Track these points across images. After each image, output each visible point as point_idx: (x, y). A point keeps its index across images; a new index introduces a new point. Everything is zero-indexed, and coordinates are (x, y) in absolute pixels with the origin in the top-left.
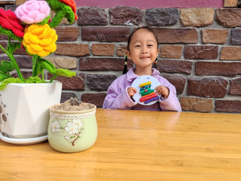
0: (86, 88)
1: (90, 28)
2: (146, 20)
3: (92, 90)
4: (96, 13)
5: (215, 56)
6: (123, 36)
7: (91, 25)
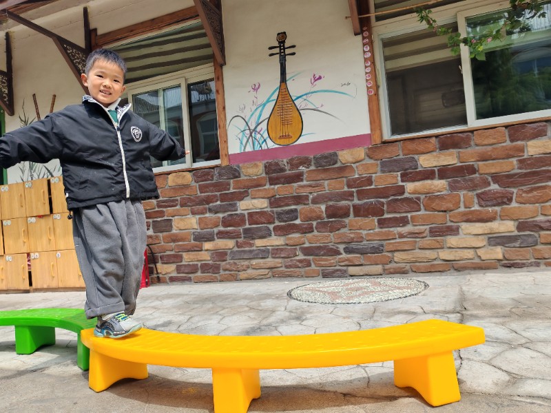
0: (276, 221)
1: (274, 175)
2: (315, 163)
3: (280, 222)
4: (277, 164)
5: (371, 184)
6: (298, 177)
7: (275, 173)
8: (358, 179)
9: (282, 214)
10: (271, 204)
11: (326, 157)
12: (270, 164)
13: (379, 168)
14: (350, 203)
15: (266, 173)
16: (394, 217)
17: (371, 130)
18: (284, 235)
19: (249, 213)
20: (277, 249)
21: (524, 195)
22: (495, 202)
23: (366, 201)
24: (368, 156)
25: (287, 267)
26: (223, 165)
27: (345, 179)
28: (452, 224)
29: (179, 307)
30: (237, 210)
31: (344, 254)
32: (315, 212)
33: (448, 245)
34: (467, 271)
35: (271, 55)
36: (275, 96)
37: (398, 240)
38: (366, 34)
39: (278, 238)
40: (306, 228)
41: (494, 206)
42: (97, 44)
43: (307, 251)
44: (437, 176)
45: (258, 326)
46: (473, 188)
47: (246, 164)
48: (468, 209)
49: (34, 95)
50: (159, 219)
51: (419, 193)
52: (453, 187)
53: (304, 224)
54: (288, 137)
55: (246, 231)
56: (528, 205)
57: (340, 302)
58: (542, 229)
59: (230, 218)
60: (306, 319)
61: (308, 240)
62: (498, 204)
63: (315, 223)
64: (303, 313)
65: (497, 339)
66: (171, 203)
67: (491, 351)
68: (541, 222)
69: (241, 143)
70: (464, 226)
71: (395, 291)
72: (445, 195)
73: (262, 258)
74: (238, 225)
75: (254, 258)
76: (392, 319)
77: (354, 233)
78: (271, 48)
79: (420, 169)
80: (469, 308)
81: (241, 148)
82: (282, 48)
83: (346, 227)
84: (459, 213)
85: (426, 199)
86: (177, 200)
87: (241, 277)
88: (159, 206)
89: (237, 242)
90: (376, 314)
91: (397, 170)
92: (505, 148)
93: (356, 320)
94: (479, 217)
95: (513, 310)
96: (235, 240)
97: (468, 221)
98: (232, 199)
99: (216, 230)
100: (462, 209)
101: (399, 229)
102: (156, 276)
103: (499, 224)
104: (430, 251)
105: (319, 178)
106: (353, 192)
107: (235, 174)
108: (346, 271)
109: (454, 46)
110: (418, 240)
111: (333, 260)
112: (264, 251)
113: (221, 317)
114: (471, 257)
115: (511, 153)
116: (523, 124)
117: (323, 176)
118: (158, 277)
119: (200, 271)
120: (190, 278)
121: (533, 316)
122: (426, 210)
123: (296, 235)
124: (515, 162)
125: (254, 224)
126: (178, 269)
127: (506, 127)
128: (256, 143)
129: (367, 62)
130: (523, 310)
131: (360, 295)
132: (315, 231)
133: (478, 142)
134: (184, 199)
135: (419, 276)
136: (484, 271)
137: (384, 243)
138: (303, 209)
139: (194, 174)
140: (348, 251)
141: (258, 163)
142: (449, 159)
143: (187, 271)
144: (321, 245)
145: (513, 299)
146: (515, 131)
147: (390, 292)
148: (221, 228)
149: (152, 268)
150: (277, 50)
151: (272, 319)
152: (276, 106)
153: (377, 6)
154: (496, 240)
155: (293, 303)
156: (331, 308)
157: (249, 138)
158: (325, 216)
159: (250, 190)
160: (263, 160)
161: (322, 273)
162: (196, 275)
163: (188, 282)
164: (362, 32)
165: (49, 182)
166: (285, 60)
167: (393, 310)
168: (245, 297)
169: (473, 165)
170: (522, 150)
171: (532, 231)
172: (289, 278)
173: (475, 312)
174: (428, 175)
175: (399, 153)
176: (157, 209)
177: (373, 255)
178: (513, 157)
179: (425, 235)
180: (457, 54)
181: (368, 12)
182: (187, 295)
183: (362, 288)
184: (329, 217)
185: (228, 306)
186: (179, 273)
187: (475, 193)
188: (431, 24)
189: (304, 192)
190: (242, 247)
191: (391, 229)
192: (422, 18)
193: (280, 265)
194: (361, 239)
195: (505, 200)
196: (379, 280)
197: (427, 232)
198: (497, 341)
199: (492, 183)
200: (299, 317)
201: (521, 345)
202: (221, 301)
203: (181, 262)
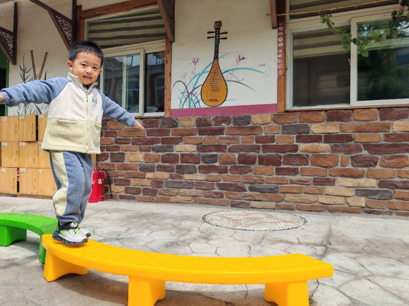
0: (201, 162)
2: (233, 122)
3: (204, 163)
4: (206, 120)
5: (273, 141)
6: (220, 132)
7: (203, 127)
8: (265, 137)
9: (206, 157)
10: (199, 149)
11: (242, 118)
12: (201, 120)
13: (281, 131)
14: (257, 154)
15: (197, 126)
16: (288, 168)
17: (278, 101)
18: (206, 173)
19: (181, 154)
20: (200, 183)
21: (386, 161)
22: (364, 164)
23: (269, 153)
24: (273, 120)
25: (205, 196)
26: (166, 117)
27: (255, 136)
28: (331, 177)
29: (122, 220)
30: (173, 151)
31: (248, 191)
32: (230, 158)
33: (326, 193)
34: (338, 213)
35: (209, 38)
36: (209, 69)
37: (289, 185)
38: (281, 28)
39: (202, 174)
40: (222, 170)
41: (363, 167)
42: (81, 18)
43: (222, 187)
44: (323, 140)
45: (175, 241)
46: (348, 152)
47: (183, 118)
48: (344, 167)
49: (32, 51)
50: (115, 152)
51: (309, 152)
52: (334, 150)
53: (222, 167)
54: (216, 100)
55: (178, 167)
56: (388, 169)
57: (239, 228)
58: (397, 187)
59: (167, 157)
60: (212, 239)
61: (224, 178)
62: (366, 166)
63: (229, 167)
64: (210, 234)
65: (348, 270)
66: (125, 141)
67: (342, 279)
68: (397, 182)
69: (181, 102)
70: (339, 179)
71: (281, 223)
72: (327, 155)
73: (188, 188)
74: (174, 162)
75: (182, 188)
76: (274, 246)
77: (258, 177)
78: (209, 33)
79: (311, 134)
80: (333, 243)
81: (180, 106)
82: (218, 34)
83: (252, 171)
84: (337, 169)
85: (313, 157)
86: (130, 140)
87: (172, 201)
88: (116, 142)
89: (171, 174)
90: (264, 240)
91: (294, 132)
92: (376, 125)
93: (248, 244)
94: (350, 174)
95: (365, 248)
96: (170, 173)
97: (342, 176)
98: (170, 143)
99: (156, 164)
100: (339, 167)
101: (291, 177)
102: (109, 193)
103: (365, 180)
104: (312, 196)
105: (236, 133)
106: (260, 146)
107: (174, 124)
108: (248, 204)
109: (346, 43)
110: (304, 186)
111: (240, 195)
112: (190, 183)
113: (150, 231)
114: (342, 203)
115: (380, 128)
116: (391, 108)
117: (238, 132)
118: (111, 195)
119: (142, 193)
120: (135, 197)
121: (379, 254)
122: (312, 165)
123: (215, 174)
124: (382, 136)
125: (184, 163)
126: (127, 190)
127: (379, 109)
128: (192, 102)
129: (280, 50)
130: (372, 249)
131: (255, 224)
132: (229, 172)
133: (357, 118)
134: (135, 139)
135: (302, 213)
136: (350, 214)
137: (279, 186)
138: (222, 155)
139: (144, 122)
140: (251, 189)
141: (192, 118)
142: (333, 128)
143: (132, 192)
144: (233, 183)
145: (366, 239)
146: (385, 112)
147: (278, 224)
148: (161, 163)
149: (108, 187)
150: (214, 35)
151: (187, 237)
152: (209, 77)
153: (292, 8)
154: (362, 192)
155: (205, 225)
156: (232, 232)
157: (187, 98)
158: (237, 162)
159: (184, 137)
160: (196, 116)
161: (231, 204)
162: (139, 196)
163: (132, 201)
164: (278, 27)
165: (37, 117)
166: (219, 43)
167: (277, 238)
168: (171, 217)
169: (351, 135)
170: (388, 127)
171: (389, 188)
172: (207, 205)
173: (336, 247)
174: (317, 139)
175: (296, 120)
176: (114, 145)
177: (270, 194)
178: (381, 132)
179: (309, 183)
180: (348, 50)
181: (284, 11)
182: (129, 210)
183: (257, 219)
184: (240, 162)
185: (157, 223)
186: (126, 193)
187: (350, 156)
188: (331, 26)
189: (223, 143)
190: (174, 179)
191: (285, 177)
192: (324, 21)
193: (201, 195)
194: (262, 182)
195: (371, 163)
196: (272, 213)
197: (312, 181)
198: (348, 272)
199: (363, 150)
200: (207, 238)
201: (365, 277)
202: (153, 219)
203: (129, 185)
